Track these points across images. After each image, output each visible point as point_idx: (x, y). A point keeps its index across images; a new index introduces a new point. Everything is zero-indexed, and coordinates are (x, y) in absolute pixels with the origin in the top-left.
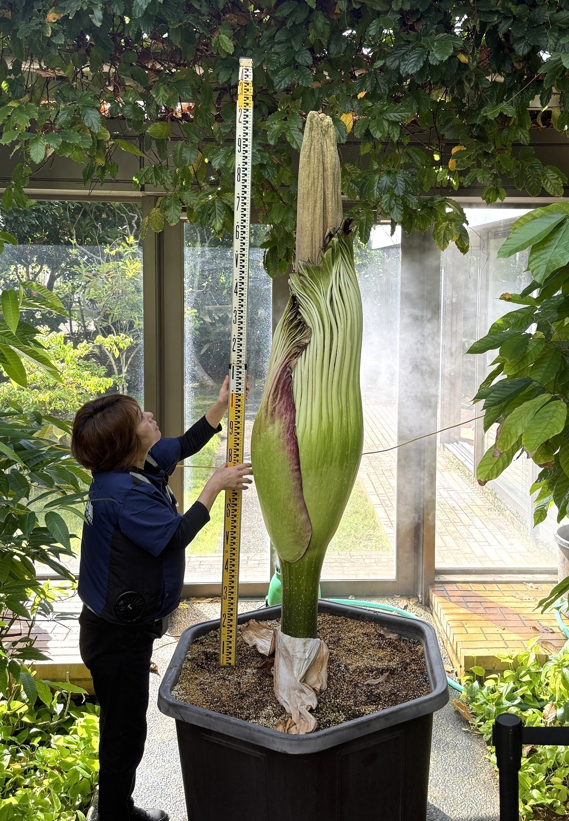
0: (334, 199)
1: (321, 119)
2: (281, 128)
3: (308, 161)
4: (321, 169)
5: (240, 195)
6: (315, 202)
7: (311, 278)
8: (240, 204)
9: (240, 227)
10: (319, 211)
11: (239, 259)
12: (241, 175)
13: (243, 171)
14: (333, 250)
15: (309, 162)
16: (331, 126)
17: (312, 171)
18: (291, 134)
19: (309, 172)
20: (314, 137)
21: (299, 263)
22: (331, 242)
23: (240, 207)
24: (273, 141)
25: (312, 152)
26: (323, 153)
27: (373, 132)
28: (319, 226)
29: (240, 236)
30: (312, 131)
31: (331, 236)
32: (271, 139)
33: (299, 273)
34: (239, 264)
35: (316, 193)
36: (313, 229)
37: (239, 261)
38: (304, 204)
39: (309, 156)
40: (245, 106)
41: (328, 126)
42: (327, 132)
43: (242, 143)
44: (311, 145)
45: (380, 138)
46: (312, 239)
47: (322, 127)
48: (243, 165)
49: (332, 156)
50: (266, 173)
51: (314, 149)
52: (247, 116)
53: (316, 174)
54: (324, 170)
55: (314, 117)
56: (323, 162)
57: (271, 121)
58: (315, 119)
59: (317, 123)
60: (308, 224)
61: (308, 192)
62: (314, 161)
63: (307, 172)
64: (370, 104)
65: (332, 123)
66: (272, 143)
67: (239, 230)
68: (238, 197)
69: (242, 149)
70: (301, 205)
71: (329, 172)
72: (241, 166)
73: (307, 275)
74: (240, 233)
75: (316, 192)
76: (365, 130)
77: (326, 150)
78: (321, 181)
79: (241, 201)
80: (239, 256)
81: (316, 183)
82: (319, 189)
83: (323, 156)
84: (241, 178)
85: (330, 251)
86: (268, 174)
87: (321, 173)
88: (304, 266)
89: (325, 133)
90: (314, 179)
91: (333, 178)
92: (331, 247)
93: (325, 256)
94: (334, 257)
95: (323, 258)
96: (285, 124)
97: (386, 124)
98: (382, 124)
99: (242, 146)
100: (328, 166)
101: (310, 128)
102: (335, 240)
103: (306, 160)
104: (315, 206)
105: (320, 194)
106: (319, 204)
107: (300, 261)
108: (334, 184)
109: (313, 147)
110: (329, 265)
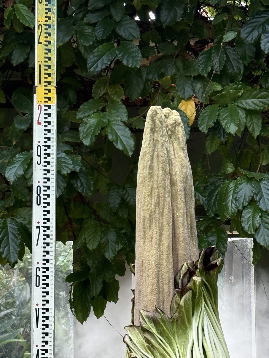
1: (165, 116)
2: (98, 123)
3: (149, 174)
4: (168, 183)
5: (41, 225)
6: (161, 229)
7: (161, 334)
8: (42, 237)
9: (41, 269)
10: (166, 241)
11: (41, 315)
12: (42, 196)
13: (45, 191)
14: (194, 295)
15: (151, 175)
16: (179, 124)
17: (155, 186)
18: (112, 130)
19: (152, 188)
20: (157, 140)
21: (140, 314)
22: (191, 282)
23: (41, 241)
24: (89, 140)
25: (155, 161)
26: (169, 160)
27: (226, 125)
29: (42, 282)
30: (154, 133)
31: (191, 273)
32: (85, 138)
33: (141, 327)
34: (40, 323)
35: (162, 216)
36: (159, 266)
37: (40, 319)
38: (145, 232)
39: (151, 167)
40: (46, 102)
41: (175, 124)
42: (173, 132)
43: (43, 152)
44: (154, 151)
45: (235, 134)
47: (167, 126)
48: (45, 182)
49: (181, 165)
50: (79, 184)
51: (158, 156)
52: (49, 115)
53: (161, 191)
54: (173, 184)
55: (157, 114)
56: (170, 174)
57: (84, 113)
58: (158, 116)
59: (160, 122)
60: (153, 260)
61: (150, 215)
62: (158, 172)
63: (149, 188)
64: (219, 88)
65: (180, 120)
66: (87, 142)
67: (40, 273)
68: (38, 227)
69: (43, 160)
70: (142, 233)
71: (180, 186)
72: (41, 184)
73: (154, 330)
74: (42, 278)
75: (161, 214)
76: (215, 123)
77: (173, 157)
78: (168, 199)
79: (42, 233)
80: (41, 311)
81: (162, 203)
82: (166, 211)
83: (170, 164)
84: (42, 201)
85: (189, 294)
86: (82, 185)
87: (168, 188)
88: (148, 317)
89: (172, 134)
90: (158, 197)
91: (185, 194)
92: (190, 289)
93: (182, 303)
94: (195, 304)
95: (179, 305)
96: (104, 117)
97: (242, 114)
98: (237, 113)
99: (43, 156)
100: (178, 178)
101: (151, 130)
102: (197, 279)
103: (147, 171)
104: (161, 235)
105: (167, 218)
106: (167, 232)
107: (142, 311)
108: (186, 203)
109: (156, 153)
110: (187, 316)
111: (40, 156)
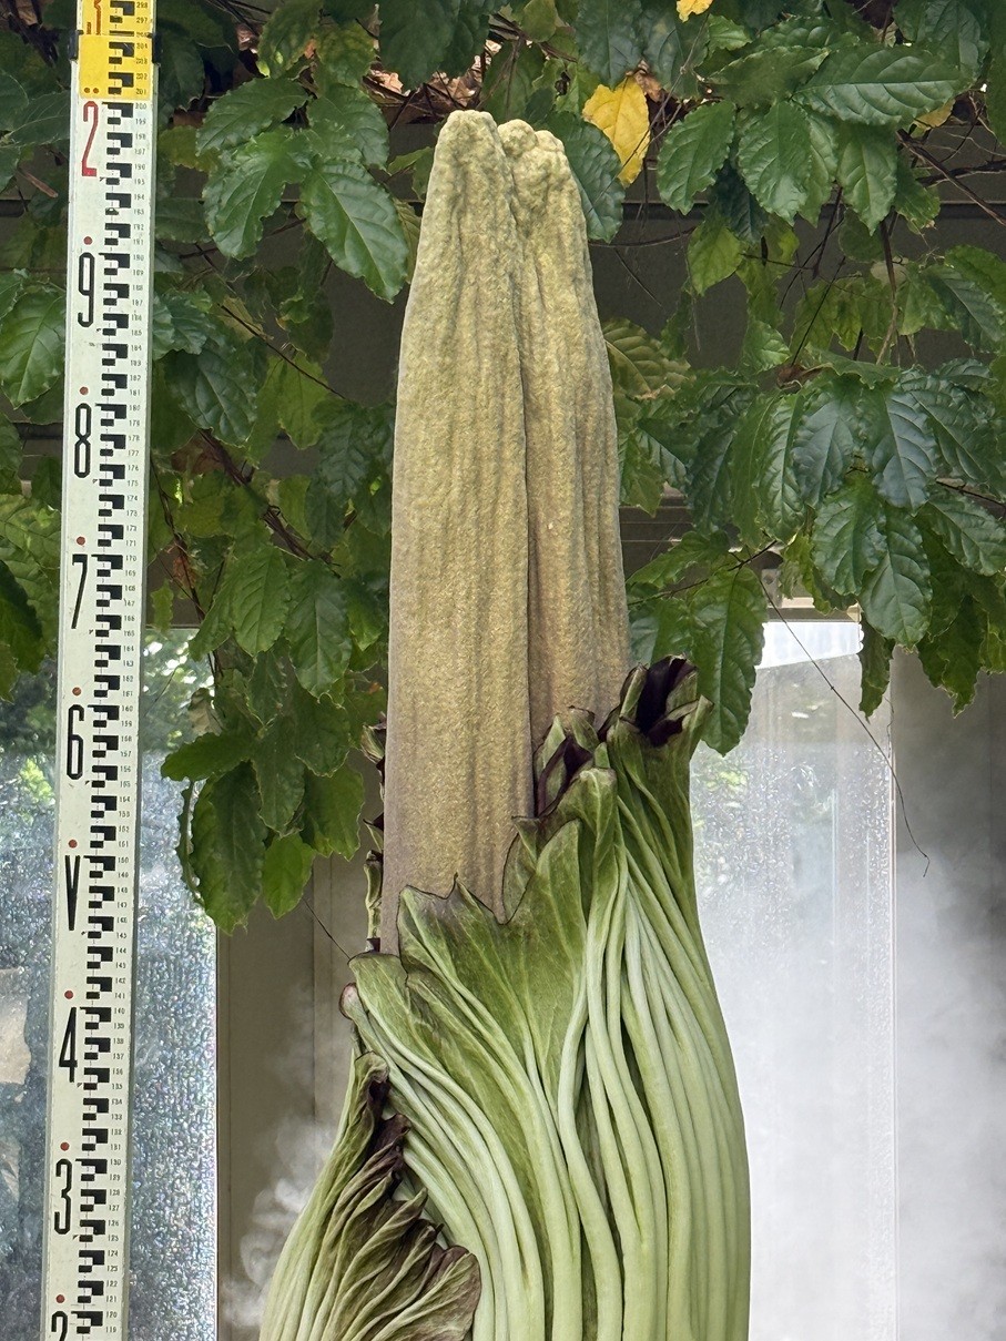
0: (582, 562)
1: (508, 151)
3: (443, 368)
4: (513, 406)
5: (90, 548)
6: (487, 579)
7: (471, 981)
8: (91, 595)
9: (88, 713)
10: (505, 627)
11: (85, 882)
12: (97, 444)
13: (107, 422)
14: (586, 836)
15: (449, 374)
16: (562, 181)
17: (464, 415)
18: (326, 196)
19: (453, 425)
20: (475, 243)
21: (401, 903)
22: (575, 790)
23: (90, 610)
24: (238, 235)
25: (465, 320)
26: (520, 321)
28: (509, 703)
29: (90, 761)
30: (462, 212)
31: (573, 756)
32: (226, 227)
33: (402, 956)
34: (83, 910)
35: (491, 531)
36: (475, 721)
37: (84, 897)
38: (424, 591)
39: (450, 344)
41: (547, 179)
42: (538, 213)
43: (101, 279)
44: (460, 282)
46: (472, 776)
47: (514, 190)
48: (106, 392)
49: (567, 338)
50: (202, 401)
51: (477, 303)
52: (127, 140)
53: (488, 434)
54: (531, 411)
55: (473, 140)
56: (523, 370)
57: (223, 133)
58: (480, 151)
59: (487, 171)
60: (451, 698)
61: (446, 528)
62: (478, 365)
63: (441, 424)
65: (566, 169)
66: (231, 245)
67: (85, 729)
68: (81, 556)
69: (101, 309)
70: (411, 597)
71: (557, 418)
72: (94, 398)
73: (445, 967)
74: (90, 747)
75: (487, 525)
76: (718, 171)
77: (535, 306)
78: (514, 469)
79: (93, 580)
80: (87, 867)
81: (488, 479)
82: (505, 513)
83: (526, 333)
84: (97, 459)
85: (568, 835)
87: (514, 427)
88: (428, 917)
89: (530, 218)
90: (477, 459)
91: (580, 451)
92: (573, 816)
93: (542, 866)
94: (593, 873)
95: (531, 873)
99: (100, 294)
100: (552, 388)
101: (453, 201)
102: (597, 778)
103: (431, 360)
104: (484, 603)
105: (507, 540)
106: (508, 592)
107: (407, 895)
108: (582, 482)
109: (468, 292)
110: (565, 915)
111: (90, 293)
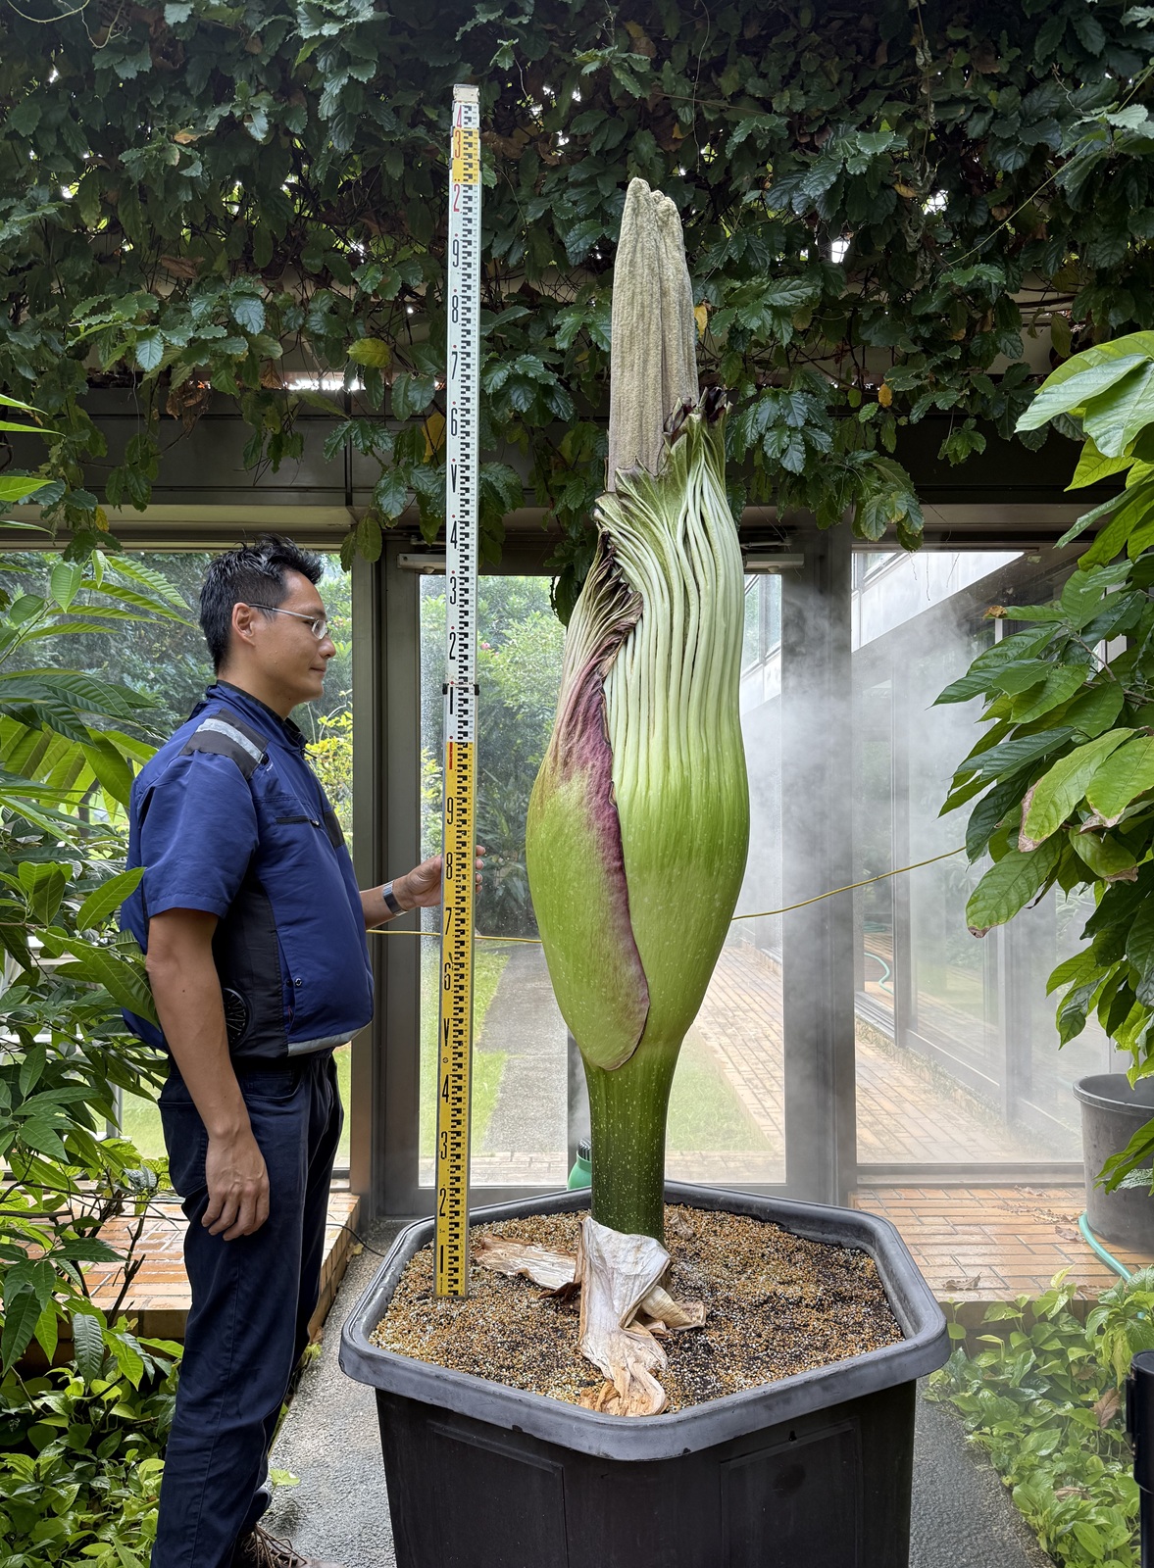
3: (630, 272)
4: (656, 289)
5: (459, 349)
6: (647, 352)
7: (644, 497)
8: (459, 368)
9: (458, 412)
10: (653, 371)
11: (459, 475)
12: (460, 311)
13: (464, 302)
14: (690, 441)
15: (633, 274)
17: (638, 290)
19: (634, 293)
20: (642, 227)
23: (459, 372)
25: (639, 254)
26: (659, 258)
28: (654, 399)
29: (459, 429)
30: (637, 215)
31: (686, 410)
33: (618, 492)
34: (458, 486)
35: (648, 335)
36: (642, 405)
38: (623, 358)
39: (632, 263)
41: (669, 212)
42: (666, 223)
44: (637, 240)
46: (641, 425)
47: (657, 214)
48: (464, 291)
49: (676, 268)
51: (642, 249)
53: (647, 297)
54: (664, 293)
55: (642, 190)
56: (660, 277)
59: (647, 200)
60: (633, 396)
61: (631, 333)
62: (643, 271)
63: (629, 294)
67: (457, 417)
68: (454, 353)
69: (461, 261)
70: (620, 361)
71: (673, 296)
72: (459, 294)
73: (633, 492)
74: (460, 424)
75: (647, 331)
77: (664, 256)
78: (657, 311)
79: (460, 361)
80: (459, 469)
81: (647, 314)
82: (653, 328)
83: (660, 263)
84: (460, 316)
85: (683, 440)
87: (657, 296)
88: (626, 475)
89: (662, 225)
90: (643, 307)
91: (681, 312)
92: (685, 432)
93: (673, 451)
94: (691, 458)
95: (668, 456)
99: (461, 255)
101: (634, 210)
102: (695, 417)
103: (625, 269)
104: (645, 362)
105: (654, 338)
106: (654, 358)
107: (618, 470)
108: (682, 323)
109: (639, 245)
110: (680, 473)
111: (457, 254)
